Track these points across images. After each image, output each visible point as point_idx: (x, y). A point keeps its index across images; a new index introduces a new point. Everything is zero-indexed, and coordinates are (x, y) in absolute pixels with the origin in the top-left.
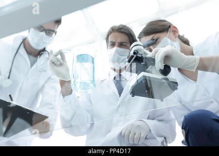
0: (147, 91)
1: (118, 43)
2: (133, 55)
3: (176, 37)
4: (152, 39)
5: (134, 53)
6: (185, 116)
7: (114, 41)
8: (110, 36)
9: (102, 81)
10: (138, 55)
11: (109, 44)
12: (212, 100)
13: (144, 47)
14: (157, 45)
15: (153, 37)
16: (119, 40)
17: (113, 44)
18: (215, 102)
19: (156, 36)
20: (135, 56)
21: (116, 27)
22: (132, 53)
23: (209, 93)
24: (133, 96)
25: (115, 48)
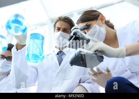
0: (82, 62)
1: (63, 29)
2: (73, 35)
3: (103, 24)
4: (87, 25)
5: (74, 34)
6: (108, 81)
7: (60, 27)
8: (57, 23)
9: (48, 55)
10: (77, 36)
11: (56, 29)
12: (127, 69)
13: (81, 30)
14: (89, 30)
15: (87, 24)
16: (63, 27)
17: (59, 29)
18: (128, 71)
19: (89, 23)
20: (74, 36)
21: (62, 17)
22: (72, 34)
23: (125, 64)
24: (72, 65)
25: (60, 32)
